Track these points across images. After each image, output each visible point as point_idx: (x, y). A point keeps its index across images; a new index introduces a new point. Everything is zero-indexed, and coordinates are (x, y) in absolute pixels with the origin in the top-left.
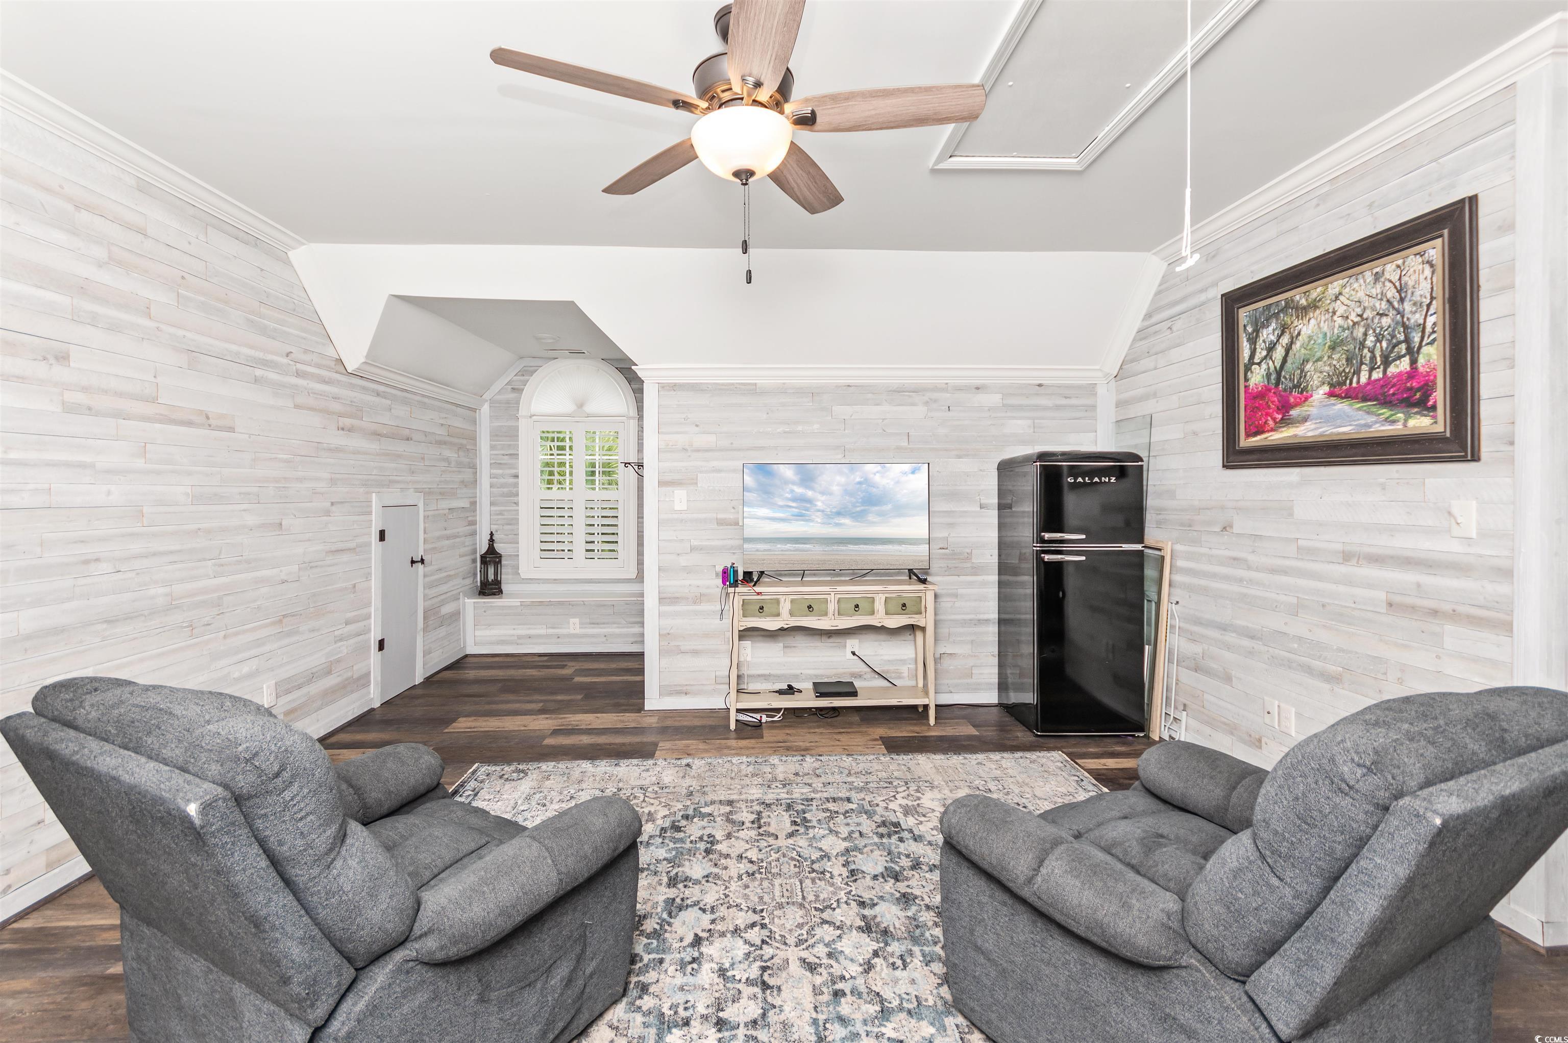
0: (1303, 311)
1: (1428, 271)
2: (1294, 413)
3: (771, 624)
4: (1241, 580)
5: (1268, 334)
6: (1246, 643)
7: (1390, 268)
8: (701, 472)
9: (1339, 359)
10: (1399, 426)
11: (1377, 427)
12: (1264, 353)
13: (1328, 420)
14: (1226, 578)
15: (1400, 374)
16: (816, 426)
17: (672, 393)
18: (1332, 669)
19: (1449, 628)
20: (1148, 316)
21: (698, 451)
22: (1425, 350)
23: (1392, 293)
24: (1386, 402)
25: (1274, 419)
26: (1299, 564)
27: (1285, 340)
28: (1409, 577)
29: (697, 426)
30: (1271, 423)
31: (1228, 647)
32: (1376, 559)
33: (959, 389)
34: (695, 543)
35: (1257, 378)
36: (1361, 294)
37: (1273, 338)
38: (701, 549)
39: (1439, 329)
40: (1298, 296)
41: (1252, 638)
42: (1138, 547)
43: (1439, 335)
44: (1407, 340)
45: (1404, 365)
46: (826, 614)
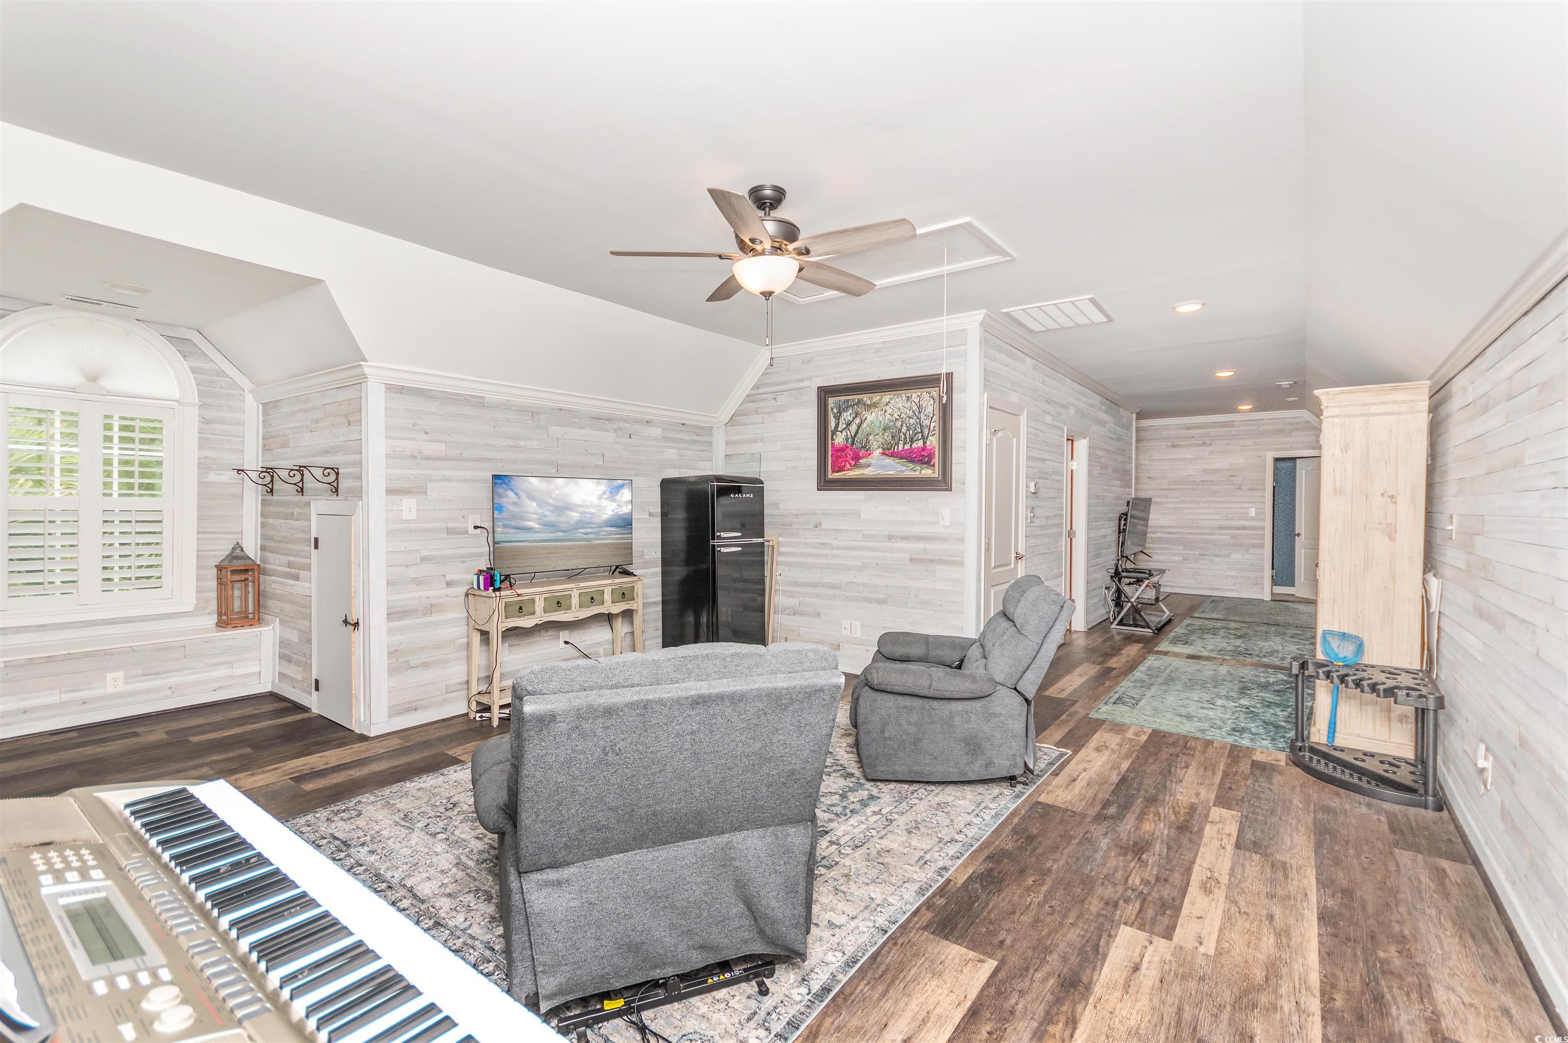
0: (869, 407)
1: (932, 402)
2: (862, 461)
3: (527, 622)
4: (827, 556)
5: (847, 415)
6: (831, 592)
7: (915, 395)
8: (431, 481)
9: (888, 436)
10: (918, 473)
11: (907, 473)
12: (845, 426)
13: (882, 467)
14: (816, 556)
15: (918, 448)
16: (535, 443)
17: (399, 395)
18: (881, 597)
19: (938, 567)
20: (756, 387)
21: (428, 458)
22: (930, 438)
23: (915, 408)
24: (912, 461)
25: (850, 464)
26: (864, 544)
27: (858, 421)
28: (920, 545)
29: (426, 433)
30: (848, 465)
31: (818, 596)
32: (905, 538)
33: (637, 421)
34: (426, 553)
35: (840, 439)
36: (900, 405)
37: (851, 419)
38: (431, 559)
39: (936, 429)
40: (866, 398)
41: (834, 588)
42: (760, 540)
43: (937, 432)
44: (922, 432)
45: (920, 444)
46: (570, 608)
